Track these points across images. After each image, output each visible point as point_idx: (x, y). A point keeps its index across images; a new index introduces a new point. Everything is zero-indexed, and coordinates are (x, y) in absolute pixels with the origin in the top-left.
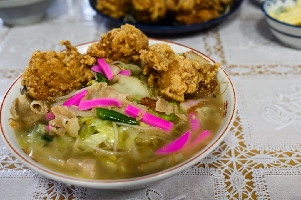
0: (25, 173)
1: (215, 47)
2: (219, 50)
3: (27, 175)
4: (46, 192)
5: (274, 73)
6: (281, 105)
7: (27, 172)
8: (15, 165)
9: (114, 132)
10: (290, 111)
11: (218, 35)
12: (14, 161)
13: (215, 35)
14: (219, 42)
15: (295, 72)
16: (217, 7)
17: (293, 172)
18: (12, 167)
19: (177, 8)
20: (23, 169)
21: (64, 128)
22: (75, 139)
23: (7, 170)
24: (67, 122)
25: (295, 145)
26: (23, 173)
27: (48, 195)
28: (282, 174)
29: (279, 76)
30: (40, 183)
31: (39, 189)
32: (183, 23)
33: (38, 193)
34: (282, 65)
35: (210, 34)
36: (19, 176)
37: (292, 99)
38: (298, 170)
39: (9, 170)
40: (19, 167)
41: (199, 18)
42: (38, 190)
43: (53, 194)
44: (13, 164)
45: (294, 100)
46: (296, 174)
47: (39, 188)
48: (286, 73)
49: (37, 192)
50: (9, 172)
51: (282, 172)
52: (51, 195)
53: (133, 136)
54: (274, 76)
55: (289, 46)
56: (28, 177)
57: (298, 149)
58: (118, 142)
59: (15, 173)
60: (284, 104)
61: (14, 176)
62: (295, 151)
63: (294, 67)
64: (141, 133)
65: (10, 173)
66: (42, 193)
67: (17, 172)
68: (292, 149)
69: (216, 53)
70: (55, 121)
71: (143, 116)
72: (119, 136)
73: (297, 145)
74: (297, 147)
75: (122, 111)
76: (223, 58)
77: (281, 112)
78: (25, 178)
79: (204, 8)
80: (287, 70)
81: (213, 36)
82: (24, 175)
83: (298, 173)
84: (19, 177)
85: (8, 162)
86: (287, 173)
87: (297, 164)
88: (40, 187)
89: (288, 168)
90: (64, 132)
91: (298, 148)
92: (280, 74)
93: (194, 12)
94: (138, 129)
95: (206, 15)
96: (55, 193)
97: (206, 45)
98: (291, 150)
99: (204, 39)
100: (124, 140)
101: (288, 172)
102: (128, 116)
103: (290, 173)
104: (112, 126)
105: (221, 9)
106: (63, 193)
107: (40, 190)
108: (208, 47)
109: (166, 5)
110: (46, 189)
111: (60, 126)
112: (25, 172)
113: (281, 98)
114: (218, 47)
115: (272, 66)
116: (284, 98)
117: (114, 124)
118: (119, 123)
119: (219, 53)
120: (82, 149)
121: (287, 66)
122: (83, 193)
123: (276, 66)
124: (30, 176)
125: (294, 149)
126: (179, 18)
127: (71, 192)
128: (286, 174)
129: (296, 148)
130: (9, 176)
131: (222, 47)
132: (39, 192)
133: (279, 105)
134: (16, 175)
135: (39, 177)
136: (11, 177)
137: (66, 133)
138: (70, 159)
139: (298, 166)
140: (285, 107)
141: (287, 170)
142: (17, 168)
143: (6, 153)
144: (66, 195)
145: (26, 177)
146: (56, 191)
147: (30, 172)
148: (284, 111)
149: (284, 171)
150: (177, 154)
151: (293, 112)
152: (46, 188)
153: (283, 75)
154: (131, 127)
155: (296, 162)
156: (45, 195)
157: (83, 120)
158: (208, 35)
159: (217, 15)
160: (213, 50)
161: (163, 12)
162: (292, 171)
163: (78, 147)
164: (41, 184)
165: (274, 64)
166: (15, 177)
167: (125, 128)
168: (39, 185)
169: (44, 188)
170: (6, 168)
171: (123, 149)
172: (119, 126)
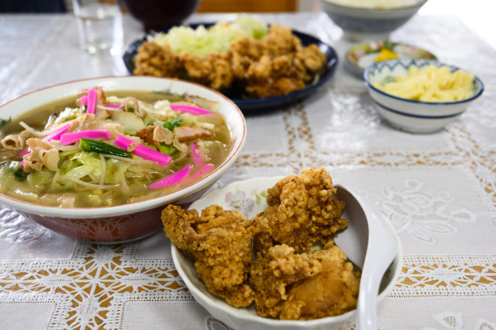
0: (34, 297)
1: (299, 129)
2: (305, 133)
3: (37, 300)
4: (65, 323)
5: (381, 164)
6: (392, 206)
7: (37, 295)
8: (20, 286)
9: (102, 165)
10: (403, 213)
11: (304, 113)
12: (18, 281)
13: (300, 113)
14: (305, 123)
15: (409, 162)
16: (302, 75)
17: (410, 293)
18: (16, 288)
19: (247, 75)
20: (31, 291)
21: (41, 162)
22: (54, 173)
23: (8, 293)
24: (44, 154)
25: (411, 258)
26: (31, 297)
27: (68, 327)
28: (395, 296)
29: (387, 167)
30: (56, 310)
31: (55, 318)
32: (255, 95)
33: (53, 324)
34: (391, 154)
35: (293, 111)
36: (26, 300)
37: (405, 197)
38: (416, 290)
39: (11, 292)
40: (25, 288)
41: (278, 89)
42: (53, 319)
43: (75, 325)
44: (17, 285)
45: (409, 199)
46: (413, 296)
47: (54, 316)
48: (397, 164)
49: (52, 322)
50: (11, 296)
51: (395, 294)
52: (72, 327)
53: (123, 168)
54: (381, 167)
55: (401, 129)
56: (38, 302)
57: (415, 264)
58: (106, 175)
59: (20, 297)
60: (394, 203)
61: (18, 301)
62: (411, 265)
63: (408, 156)
64: (132, 165)
65: (13, 297)
66: (59, 324)
67: (23, 296)
68: (408, 263)
69: (301, 137)
70: (30, 155)
71: (136, 148)
72: (107, 169)
73: (415, 258)
74: (414, 260)
75: (112, 143)
76: (312, 143)
77: (392, 215)
78: (34, 303)
79: (285, 76)
80: (398, 159)
81: (296, 114)
82: (33, 300)
83: (416, 295)
84: (26, 302)
85: (9, 281)
86: (401, 295)
87: (415, 282)
88: (56, 315)
89: (402, 288)
90: (41, 166)
91: (416, 261)
92: (389, 164)
93: (271, 81)
94: (130, 162)
95: (288, 85)
96: (78, 323)
97: (288, 126)
98: (406, 265)
99: (285, 118)
100: (113, 173)
101: (403, 293)
102: (118, 148)
103: (405, 295)
104: (100, 159)
105: (308, 78)
106: (90, 324)
107: (57, 319)
108: (289, 129)
109: (232, 71)
110: (65, 319)
111: (37, 160)
112: (34, 295)
113: (391, 196)
114: (304, 129)
115: (378, 155)
116: (395, 196)
117: (102, 156)
118: (107, 156)
119: (306, 137)
120: (61, 184)
121: (398, 155)
122: (118, 323)
123: (384, 154)
124: (42, 301)
125: (411, 264)
126: (250, 89)
127: (101, 323)
128: (400, 297)
129: (412, 261)
130: (11, 300)
131: (309, 129)
132: (54, 322)
133: (388, 205)
134: (21, 300)
135: (54, 302)
136: (15, 302)
137: (44, 166)
138: (46, 194)
139: (416, 286)
140: (396, 208)
141: (401, 290)
142: (23, 290)
143: (6, 269)
144: (94, 326)
145: (36, 302)
146: (79, 321)
147: (42, 295)
148: (395, 213)
149: (397, 292)
150: (173, 187)
151: (408, 214)
152: (65, 317)
153: (393, 166)
154: (121, 160)
155: (413, 280)
156: (64, 326)
157: (64, 154)
158: (290, 113)
159: (302, 85)
160: (297, 133)
161: (228, 80)
162: (408, 292)
163: (57, 182)
164: (57, 312)
165: (381, 152)
166: (20, 302)
167: (115, 160)
168: (56, 313)
169: (63, 316)
170: (6, 290)
171: (111, 182)
172: (107, 159)
